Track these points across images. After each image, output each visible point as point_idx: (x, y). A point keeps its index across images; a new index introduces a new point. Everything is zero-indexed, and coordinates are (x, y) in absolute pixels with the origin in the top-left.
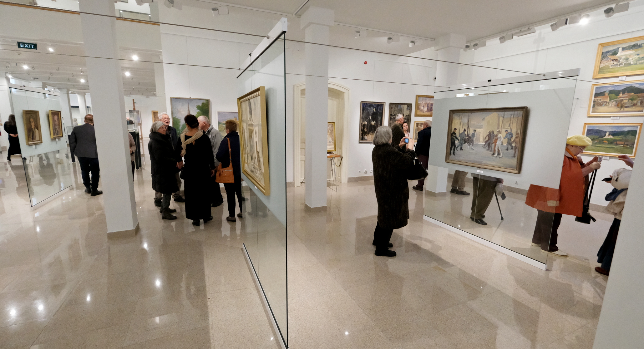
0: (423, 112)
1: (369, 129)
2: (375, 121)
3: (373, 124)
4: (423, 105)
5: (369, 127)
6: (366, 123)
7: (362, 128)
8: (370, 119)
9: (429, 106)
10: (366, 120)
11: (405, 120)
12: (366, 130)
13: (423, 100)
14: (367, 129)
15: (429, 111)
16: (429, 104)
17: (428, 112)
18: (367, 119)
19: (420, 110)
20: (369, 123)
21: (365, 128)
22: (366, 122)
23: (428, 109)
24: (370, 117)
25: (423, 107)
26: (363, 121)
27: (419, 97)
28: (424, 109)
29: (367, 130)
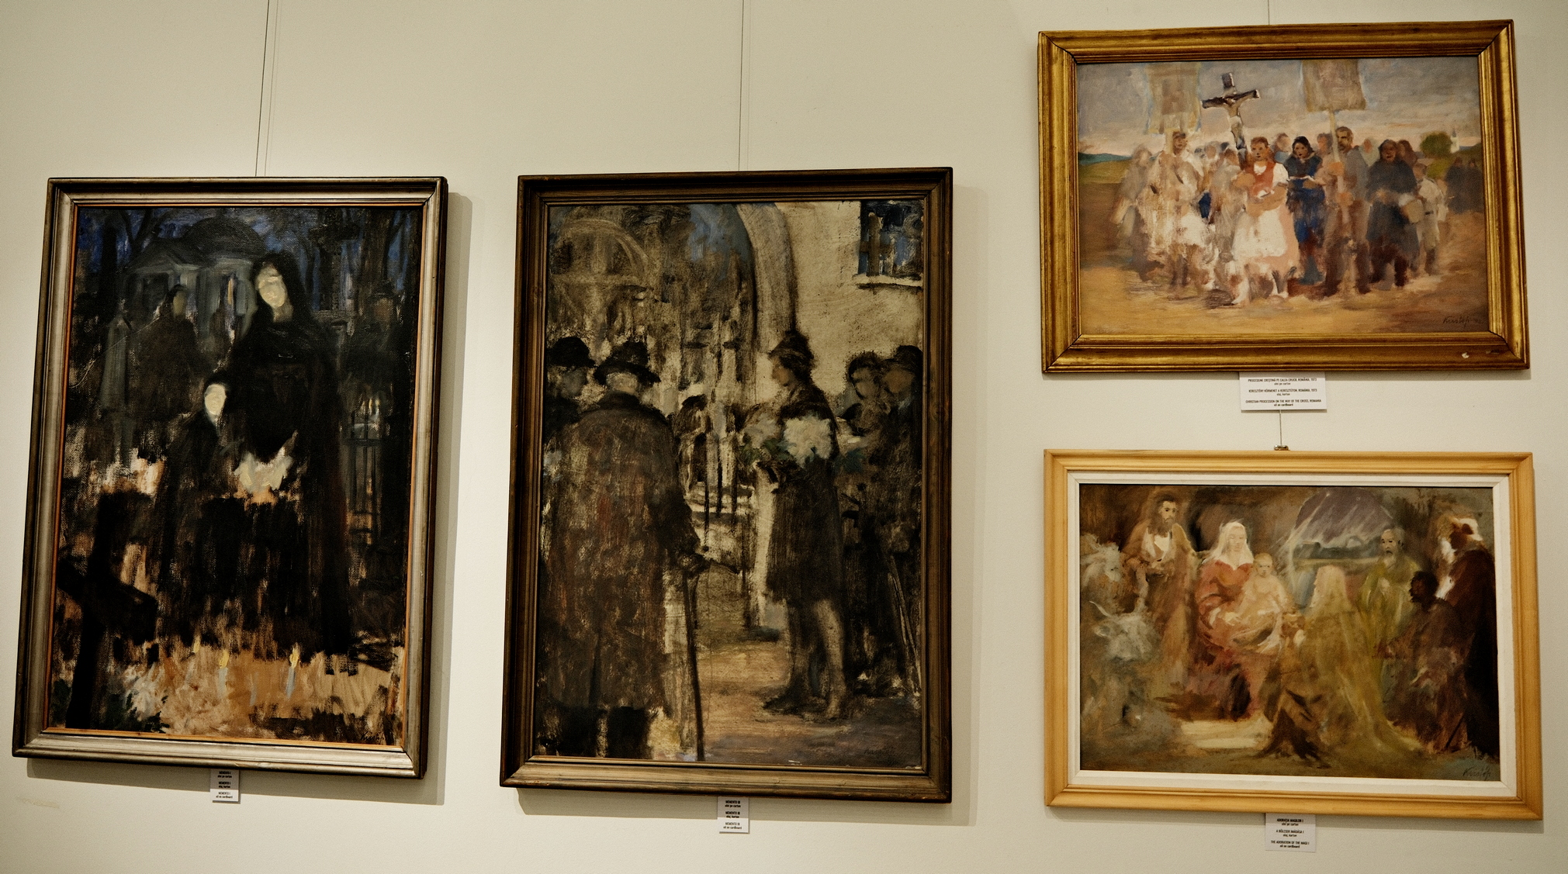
0: (1220, 298)
1: (195, 570)
2: (295, 454)
3: (261, 498)
4: (1189, 189)
5: (185, 536)
6: (147, 477)
7: (83, 546)
8: (202, 414)
9: (1341, 195)
10: (151, 437)
11: (848, 440)
12: (141, 585)
13: (1171, 103)
14: (159, 557)
15: (1350, 273)
16: (1334, 161)
17: (1331, 288)
18: (164, 417)
19: (1145, 269)
20: (187, 483)
21: (131, 550)
22: (137, 464)
23: (1307, 237)
24: (215, 400)
25: (1205, 206)
26: (89, 454)
27: (1079, 61)
28: (1227, 244)
29: (163, 581)
